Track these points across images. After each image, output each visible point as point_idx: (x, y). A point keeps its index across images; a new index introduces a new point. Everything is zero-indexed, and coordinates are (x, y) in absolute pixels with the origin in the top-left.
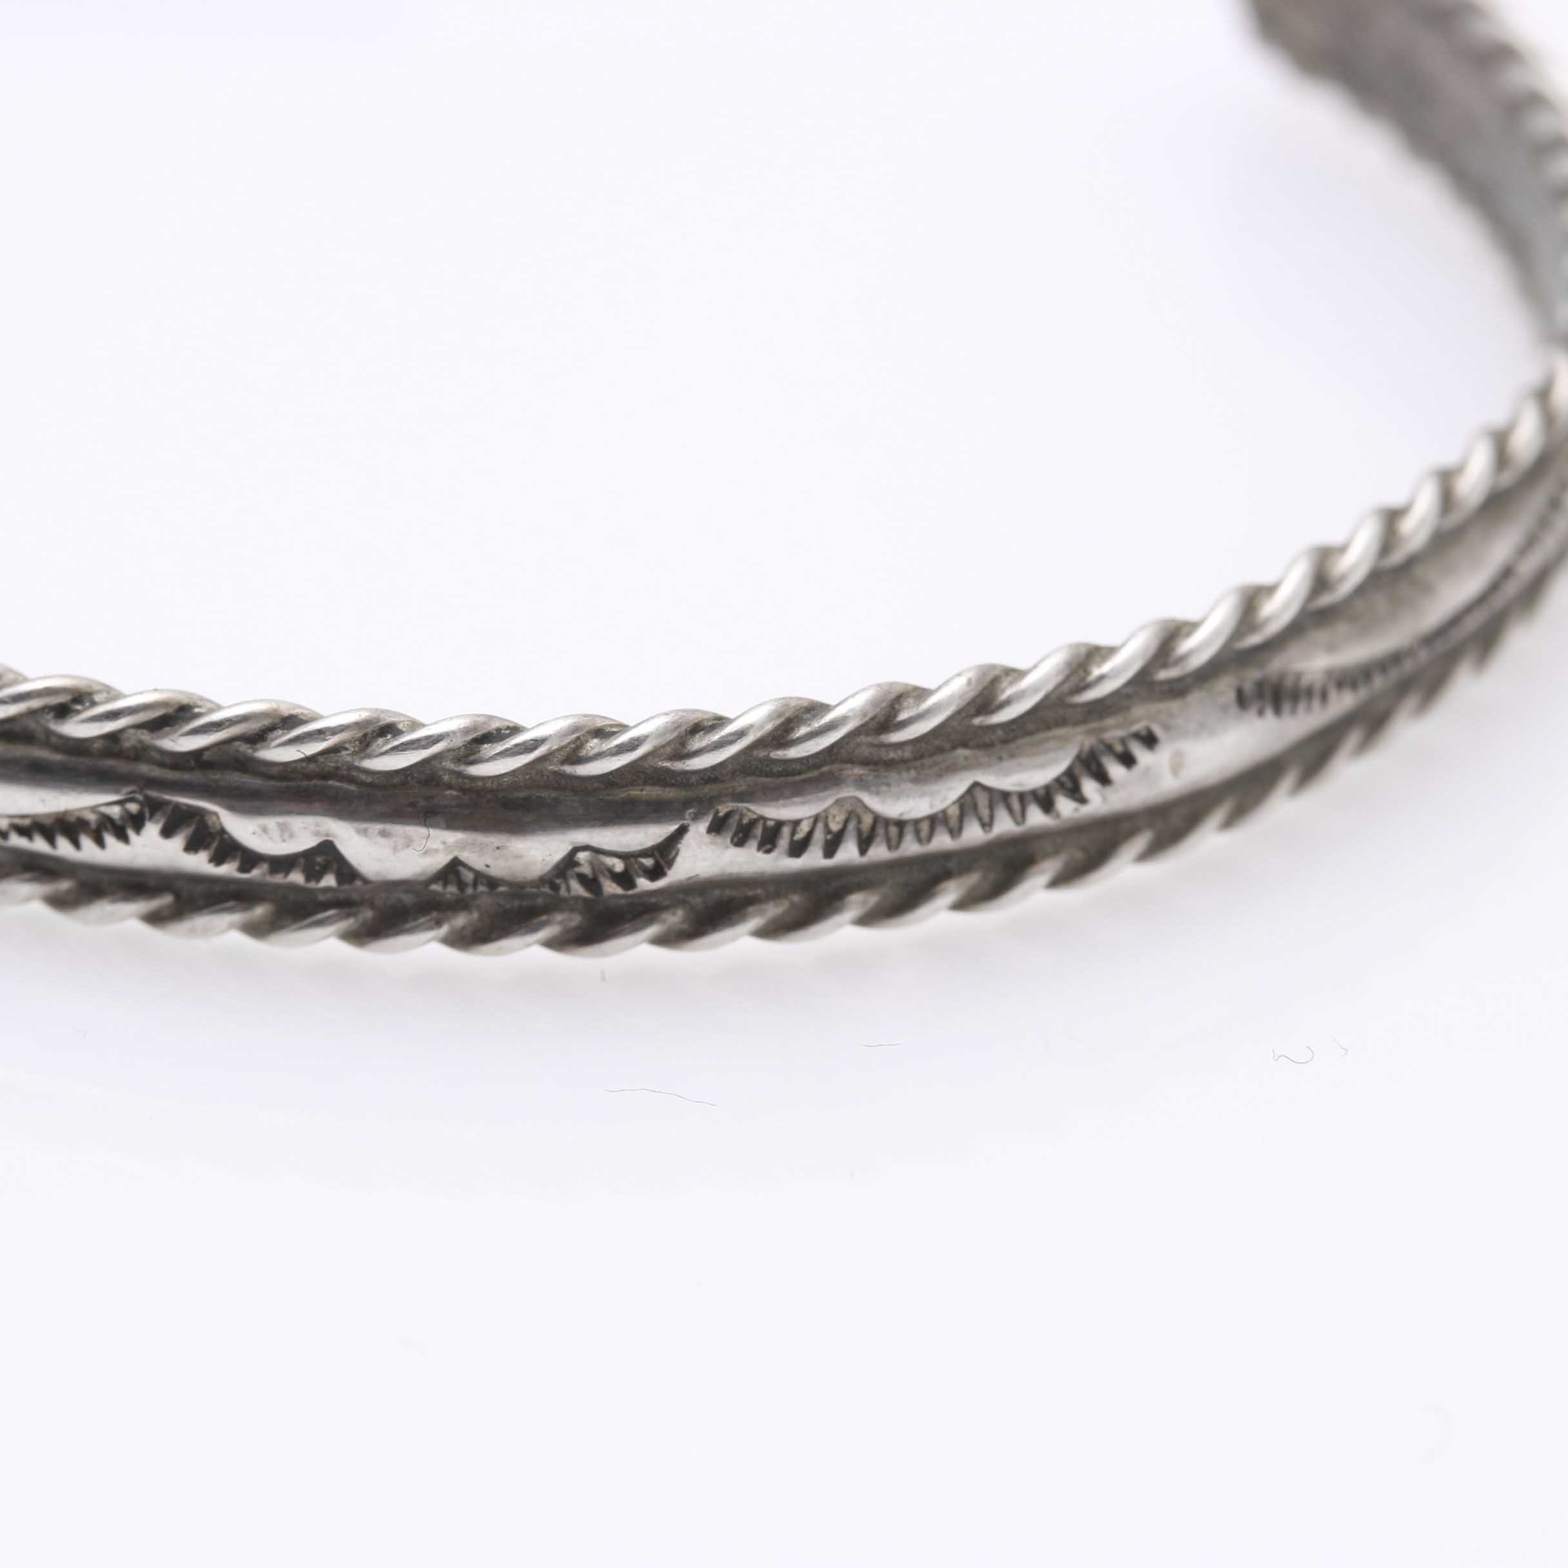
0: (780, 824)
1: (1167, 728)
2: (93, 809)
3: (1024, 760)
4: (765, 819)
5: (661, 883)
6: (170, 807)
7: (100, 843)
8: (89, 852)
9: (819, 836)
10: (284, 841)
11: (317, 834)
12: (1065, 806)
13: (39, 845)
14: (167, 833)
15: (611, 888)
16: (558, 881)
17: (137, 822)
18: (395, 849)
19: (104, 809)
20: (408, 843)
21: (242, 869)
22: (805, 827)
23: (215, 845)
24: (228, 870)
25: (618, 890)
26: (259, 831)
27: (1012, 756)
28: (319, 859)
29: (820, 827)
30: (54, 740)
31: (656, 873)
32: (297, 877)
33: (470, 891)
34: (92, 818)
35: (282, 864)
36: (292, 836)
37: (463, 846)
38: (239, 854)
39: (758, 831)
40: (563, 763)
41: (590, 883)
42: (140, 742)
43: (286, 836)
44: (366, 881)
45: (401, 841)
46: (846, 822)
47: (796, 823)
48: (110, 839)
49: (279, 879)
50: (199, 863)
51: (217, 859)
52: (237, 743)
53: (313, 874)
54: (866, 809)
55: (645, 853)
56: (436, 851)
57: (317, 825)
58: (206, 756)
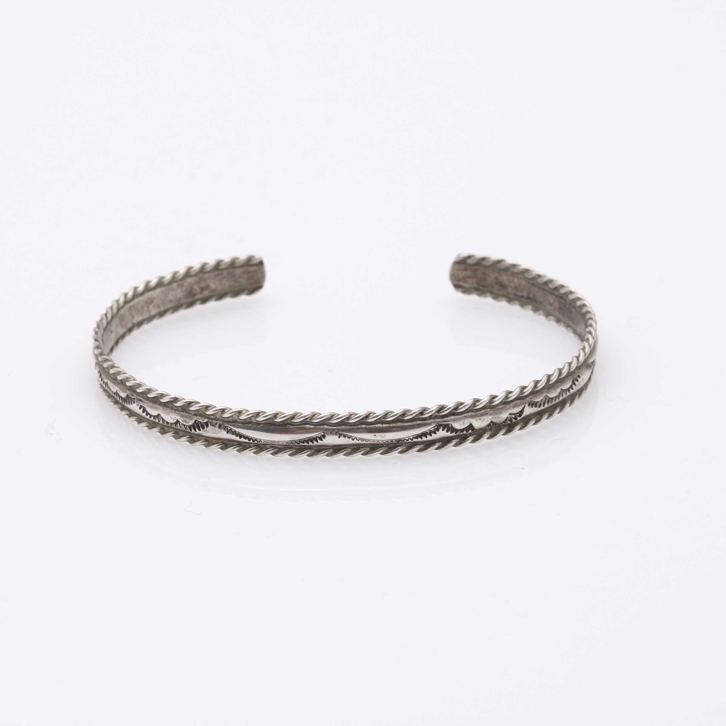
0: (537, 402)
1: (581, 374)
2: (429, 430)
3: (566, 383)
4: (535, 402)
5: (521, 417)
6: (443, 425)
7: (431, 436)
8: (429, 438)
9: (542, 403)
10: (463, 425)
11: (469, 423)
12: (571, 391)
13: (419, 439)
14: (443, 430)
15: (514, 420)
16: (505, 422)
17: (438, 430)
18: (482, 422)
19: (430, 429)
20: (484, 420)
21: (455, 434)
22: (540, 402)
23: (451, 430)
24: (453, 434)
25: (515, 421)
26: (459, 425)
27: (565, 383)
28: (468, 428)
29: (542, 401)
30: (420, 419)
31: (520, 416)
32: (465, 432)
33: (492, 427)
34: (428, 431)
35: (462, 430)
36: (465, 424)
37: (492, 418)
38: (455, 431)
39: (534, 404)
40: (506, 399)
41: (510, 420)
42: (435, 415)
43: (464, 424)
44: (476, 430)
45: (483, 420)
46: (545, 400)
47: (539, 401)
48: (433, 434)
49: (462, 433)
50: (449, 434)
51: (451, 433)
52: (453, 410)
53: (467, 431)
54: (548, 396)
55: (518, 413)
56: (489, 420)
57: (469, 421)
58: (447, 415)
